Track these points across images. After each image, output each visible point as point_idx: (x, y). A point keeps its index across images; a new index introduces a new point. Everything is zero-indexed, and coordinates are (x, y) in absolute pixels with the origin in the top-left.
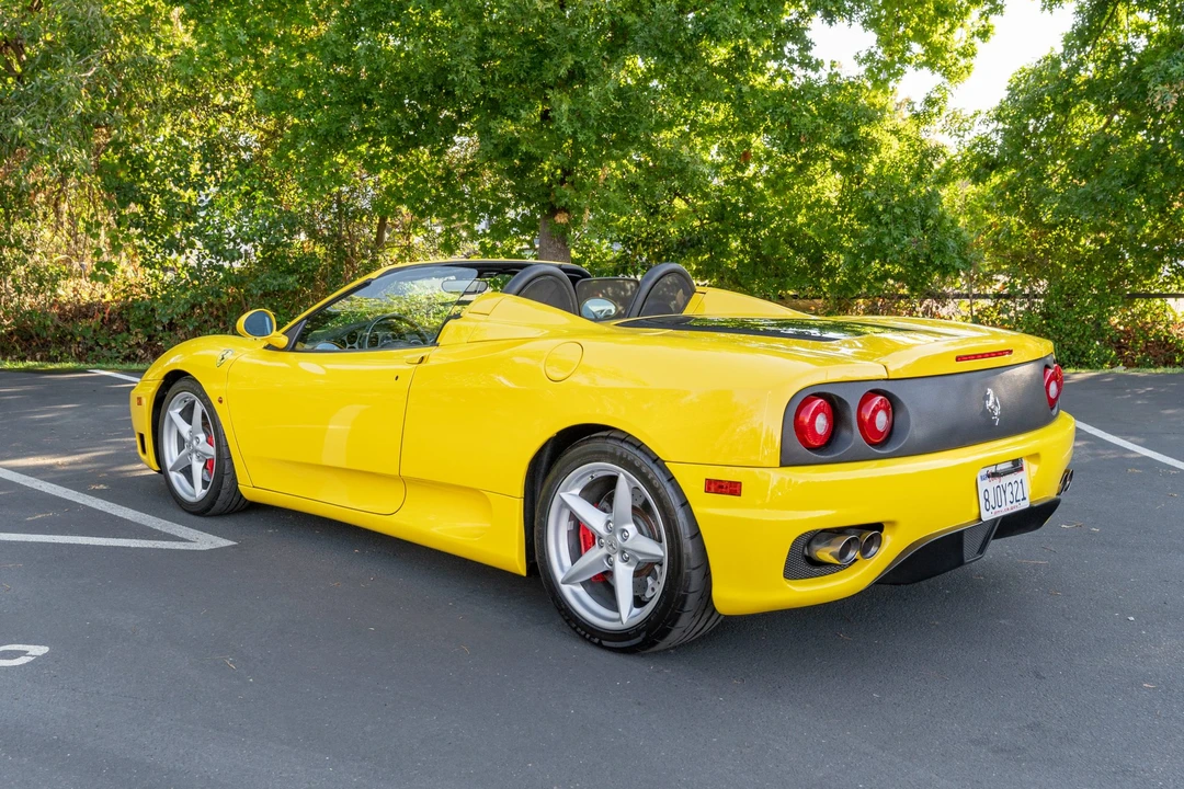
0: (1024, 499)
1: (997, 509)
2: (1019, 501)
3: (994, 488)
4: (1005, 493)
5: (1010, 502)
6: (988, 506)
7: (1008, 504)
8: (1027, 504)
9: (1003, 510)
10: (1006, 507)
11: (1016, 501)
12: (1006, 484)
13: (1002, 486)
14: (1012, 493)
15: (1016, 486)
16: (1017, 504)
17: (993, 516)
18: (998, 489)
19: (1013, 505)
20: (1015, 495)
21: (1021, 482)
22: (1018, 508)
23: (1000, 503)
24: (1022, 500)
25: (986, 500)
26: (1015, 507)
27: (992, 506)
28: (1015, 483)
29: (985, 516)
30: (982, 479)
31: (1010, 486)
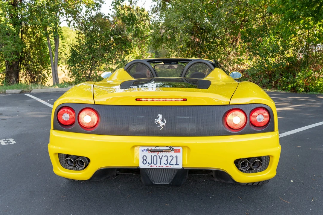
0: (177, 164)
1: (152, 164)
2: (173, 164)
3: (152, 156)
4: (161, 159)
5: (165, 164)
6: (145, 162)
7: (163, 164)
8: (180, 167)
9: (158, 166)
10: (161, 165)
11: (170, 164)
12: (162, 156)
13: (159, 156)
14: (167, 160)
15: (172, 158)
16: (171, 165)
17: (149, 167)
18: (155, 157)
19: (167, 165)
20: (169, 161)
21: (176, 157)
22: (172, 167)
23: (155, 163)
24: (175, 164)
25: (144, 160)
26: (169, 167)
27: (148, 163)
28: (170, 157)
29: (142, 166)
30: (142, 150)
31: (166, 157)
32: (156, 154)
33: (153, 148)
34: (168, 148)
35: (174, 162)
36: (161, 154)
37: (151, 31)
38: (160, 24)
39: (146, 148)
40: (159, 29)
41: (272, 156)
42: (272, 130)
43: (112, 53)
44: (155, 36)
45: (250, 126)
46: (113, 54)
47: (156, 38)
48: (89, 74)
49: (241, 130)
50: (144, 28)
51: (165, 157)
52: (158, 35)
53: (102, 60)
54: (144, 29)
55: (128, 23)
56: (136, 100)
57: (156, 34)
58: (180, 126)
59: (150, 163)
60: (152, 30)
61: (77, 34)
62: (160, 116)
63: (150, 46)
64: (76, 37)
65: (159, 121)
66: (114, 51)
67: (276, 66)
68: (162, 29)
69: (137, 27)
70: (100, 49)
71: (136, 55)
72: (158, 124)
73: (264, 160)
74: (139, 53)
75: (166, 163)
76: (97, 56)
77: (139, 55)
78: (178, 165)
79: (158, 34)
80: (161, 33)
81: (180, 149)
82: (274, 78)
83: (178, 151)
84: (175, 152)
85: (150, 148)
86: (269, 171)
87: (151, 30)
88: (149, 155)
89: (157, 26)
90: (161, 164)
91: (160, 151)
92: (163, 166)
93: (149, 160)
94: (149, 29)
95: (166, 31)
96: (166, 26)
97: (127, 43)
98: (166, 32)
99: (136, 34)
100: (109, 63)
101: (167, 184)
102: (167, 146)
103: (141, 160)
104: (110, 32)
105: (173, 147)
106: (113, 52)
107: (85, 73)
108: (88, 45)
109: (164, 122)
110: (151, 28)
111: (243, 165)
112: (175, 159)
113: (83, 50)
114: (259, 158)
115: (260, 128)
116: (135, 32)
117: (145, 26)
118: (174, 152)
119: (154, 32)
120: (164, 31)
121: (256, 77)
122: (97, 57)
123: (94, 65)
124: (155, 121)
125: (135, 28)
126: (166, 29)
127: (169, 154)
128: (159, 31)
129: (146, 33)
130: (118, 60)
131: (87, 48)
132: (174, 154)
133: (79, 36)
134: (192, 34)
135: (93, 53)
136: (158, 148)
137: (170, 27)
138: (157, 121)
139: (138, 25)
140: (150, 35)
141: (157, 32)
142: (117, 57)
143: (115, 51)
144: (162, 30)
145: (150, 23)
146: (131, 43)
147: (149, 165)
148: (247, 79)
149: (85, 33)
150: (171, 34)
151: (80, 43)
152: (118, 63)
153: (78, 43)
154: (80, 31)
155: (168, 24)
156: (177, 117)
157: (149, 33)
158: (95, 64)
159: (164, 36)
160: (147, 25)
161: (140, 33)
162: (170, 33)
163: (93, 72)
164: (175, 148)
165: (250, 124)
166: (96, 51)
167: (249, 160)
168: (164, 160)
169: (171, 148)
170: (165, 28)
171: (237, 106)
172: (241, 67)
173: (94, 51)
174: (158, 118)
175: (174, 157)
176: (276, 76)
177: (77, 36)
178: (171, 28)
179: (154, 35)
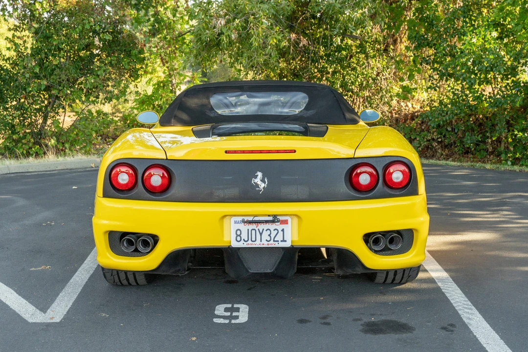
2: (278, 241)
3: (248, 230)
4: (261, 234)
5: (266, 240)
6: (239, 239)
7: (264, 241)
8: (288, 244)
9: (258, 244)
10: (262, 243)
11: (274, 241)
12: (263, 229)
13: (259, 229)
14: (269, 235)
15: (276, 231)
16: (275, 243)
17: (245, 246)
18: (254, 232)
19: (270, 243)
20: (273, 236)
21: (283, 230)
22: (277, 245)
23: (254, 239)
24: (281, 241)
25: (238, 236)
26: (273, 244)
27: (244, 240)
28: (274, 230)
29: (235, 244)
30: (235, 222)
31: (269, 231)
32: (254, 226)
33: (250, 219)
34: (271, 218)
35: (279, 237)
36: (261, 227)
37: (191, 23)
38: (214, 6)
39: (240, 219)
40: (211, 16)
41: (416, 230)
42: (415, 192)
43: (98, 76)
44: (200, 35)
45: (383, 186)
46: (98, 79)
47: (203, 38)
48: (39, 126)
49: (372, 192)
50: (174, 16)
51: (266, 230)
52: (207, 31)
53: (71, 91)
54: (175, 19)
55: (136, 4)
56: (226, 152)
57: (204, 28)
58: (286, 191)
59: (246, 239)
60: (194, 21)
61: (10, 30)
62: (260, 174)
63: (188, 58)
64: (7, 38)
65: (258, 180)
66: (102, 71)
67: (496, 103)
68: (219, 17)
69: (156, 14)
70: (67, 66)
71: (158, 77)
72: (257, 185)
73: (405, 235)
74: (164, 73)
75: (269, 239)
76: (60, 82)
77: (165, 78)
78: (286, 241)
79: (208, 29)
80: (215, 28)
81: (287, 220)
82: (490, 133)
83: (286, 222)
84: (281, 224)
85: (246, 219)
86: (414, 253)
87: (192, 20)
88: (244, 228)
89: (206, 11)
90: (261, 241)
91: (260, 223)
92: (265, 244)
93: (244, 236)
94: (186, 18)
95: (228, 22)
96: (228, 10)
97: (134, 52)
98: (228, 26)
99: (154, 29)
100: (90, 100)
101: (269, 273)
102: (269, 216)
103: (234, 236)
104: (92, 26)
105: (278, 217)
106: (99, 73)
107: (29, 125)
108: (37, 58)
109: (265, 183)
110: (192, 16)
111: (376, 241)
112: (281, 233)
113: (25, 68)
114: (398, 232)
115: (398, 190)
116: (153, 26)
117: (177, 11)
118: (279, 223)
119: (199, 24)
120: (223, 22)
121: (447, 130)
122: (60, 86)
123: (51, 105)
124: (253, 181)
125: (153, 16)
126: (227, 17)
127: (272, 226)
128: (209, 22)
129: (179, 26)
130: (111, 92)
131: (34, 64)
132: (280, 227)
133: (14, 36)
134: (291, 29)
135: (50, 77)
136: (257, 219)
137: (237, 13)
138: (256, 181)
139: (159, 8)
140: (189, 32)
141: (206, 25)
142: (108, 86)
143: (104, 71)
144: (217, 19)
145: (187, 5)
146: (141, 52)
147: (245, 243)
148: (425, 135)
149: (29, 29)
150: (239, 30)
151: (19, 51)
152: (111, 100)
153: (13, 53)
154: (18, 24)
155: (232, 5)
156: (282, 177)
157: (187, 27)
158: (55, 102)
159: (223, 34)
160: (181, 9)
161: (166, 28)
162: (238, 26)
163: (49, 122)
164: (281, 218)
165: (383, 185)
166: (57, 71)
167: (384, 235)
168: (265, 235)
169: (275, 219)
170: (226, 14)
171: (365, 159)
172: (407, 106)
173: (53, 70)
174: (256, 177)
175: (280, 231)
176: (497, 128)
177: (10, 36)
178: (241, 15)
179: (199, 32)
